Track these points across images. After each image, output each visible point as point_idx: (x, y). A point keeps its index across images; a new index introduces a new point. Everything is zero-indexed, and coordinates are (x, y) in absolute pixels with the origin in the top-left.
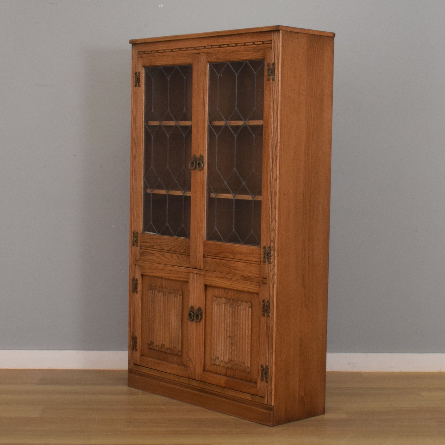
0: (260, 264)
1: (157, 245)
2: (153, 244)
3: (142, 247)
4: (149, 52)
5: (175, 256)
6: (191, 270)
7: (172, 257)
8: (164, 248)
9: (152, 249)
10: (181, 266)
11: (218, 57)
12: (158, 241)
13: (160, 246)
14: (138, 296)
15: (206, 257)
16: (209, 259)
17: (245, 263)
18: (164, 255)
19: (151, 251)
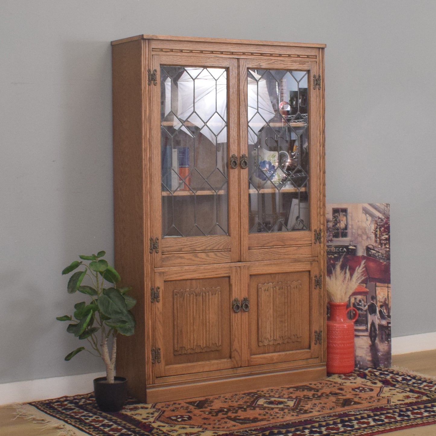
0: (311, 246)
1: (187, 247)
2: (180, 247)
3: (164, 252)
4: (169, 50)
5: (212, 254)
6: (233, 265)
7: (208, 256)
8: (196, 249)
9: (181, 252)
10: (220, 262)
11: (261, 64)
12: (188, 243)
13: (190, 248)
14: (160, 305)
15: (251, 249)
16: (255, 250)
17: (295, 247)
18: (196, 256)
19: (178, 255)
